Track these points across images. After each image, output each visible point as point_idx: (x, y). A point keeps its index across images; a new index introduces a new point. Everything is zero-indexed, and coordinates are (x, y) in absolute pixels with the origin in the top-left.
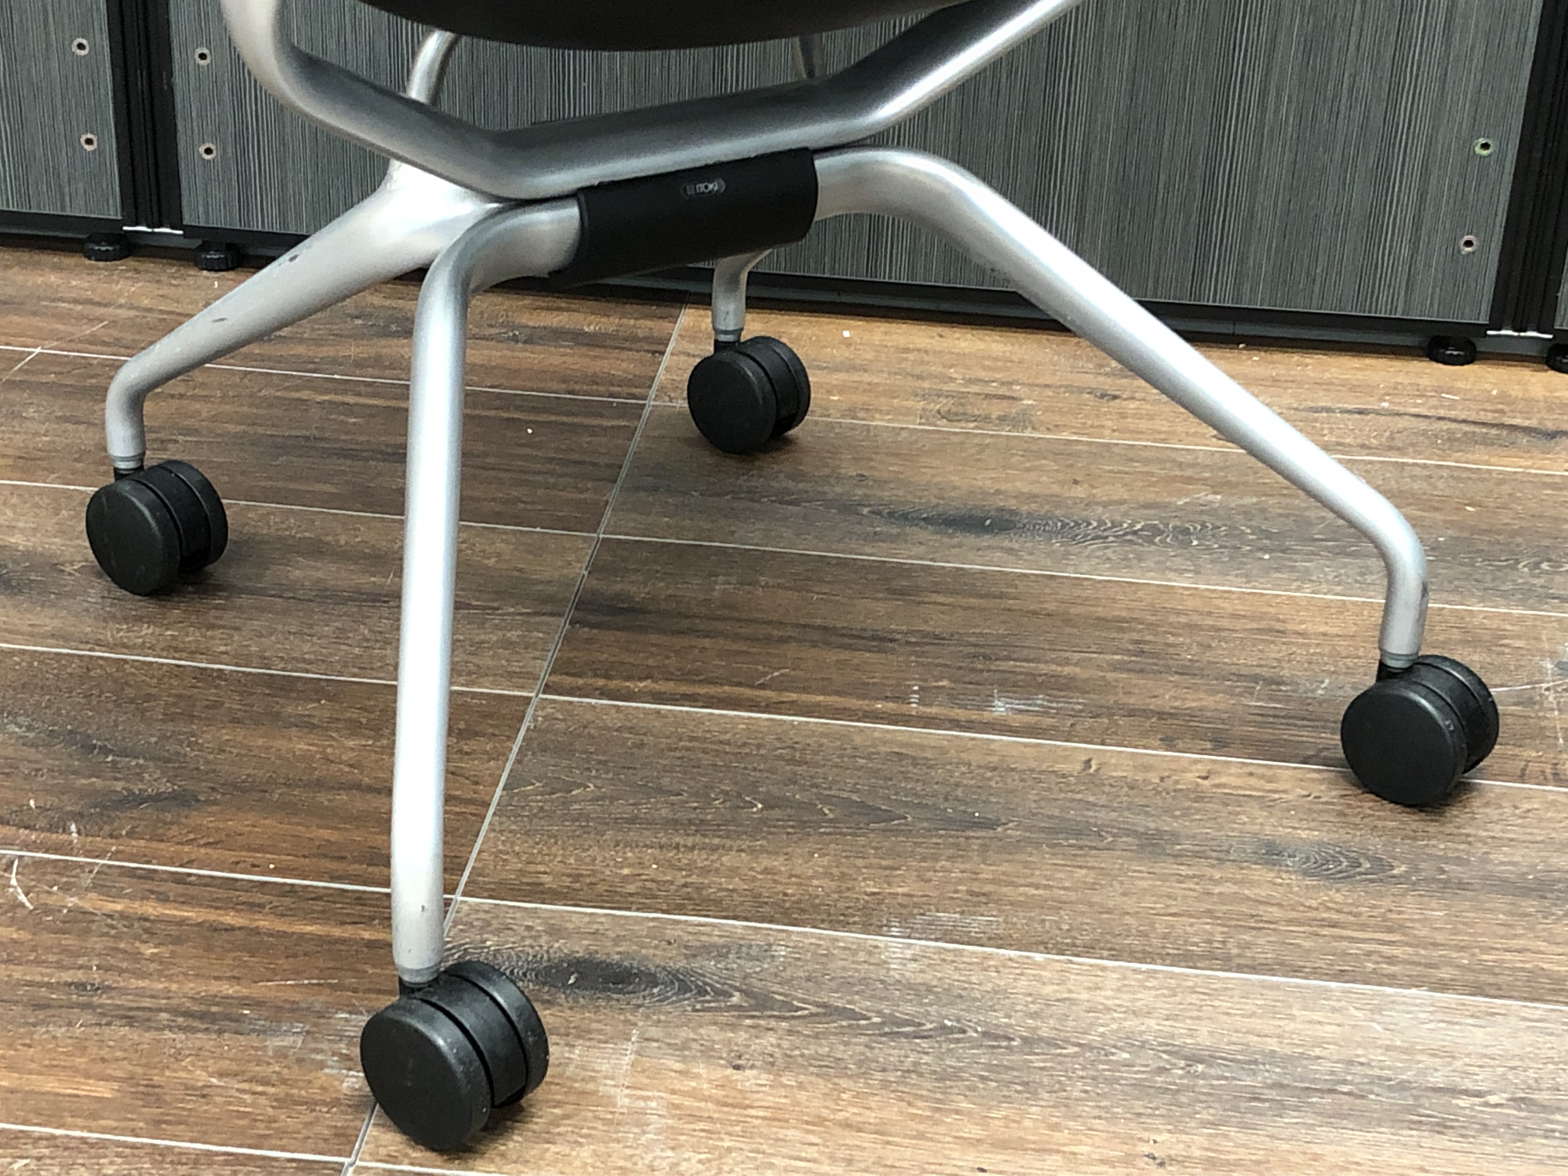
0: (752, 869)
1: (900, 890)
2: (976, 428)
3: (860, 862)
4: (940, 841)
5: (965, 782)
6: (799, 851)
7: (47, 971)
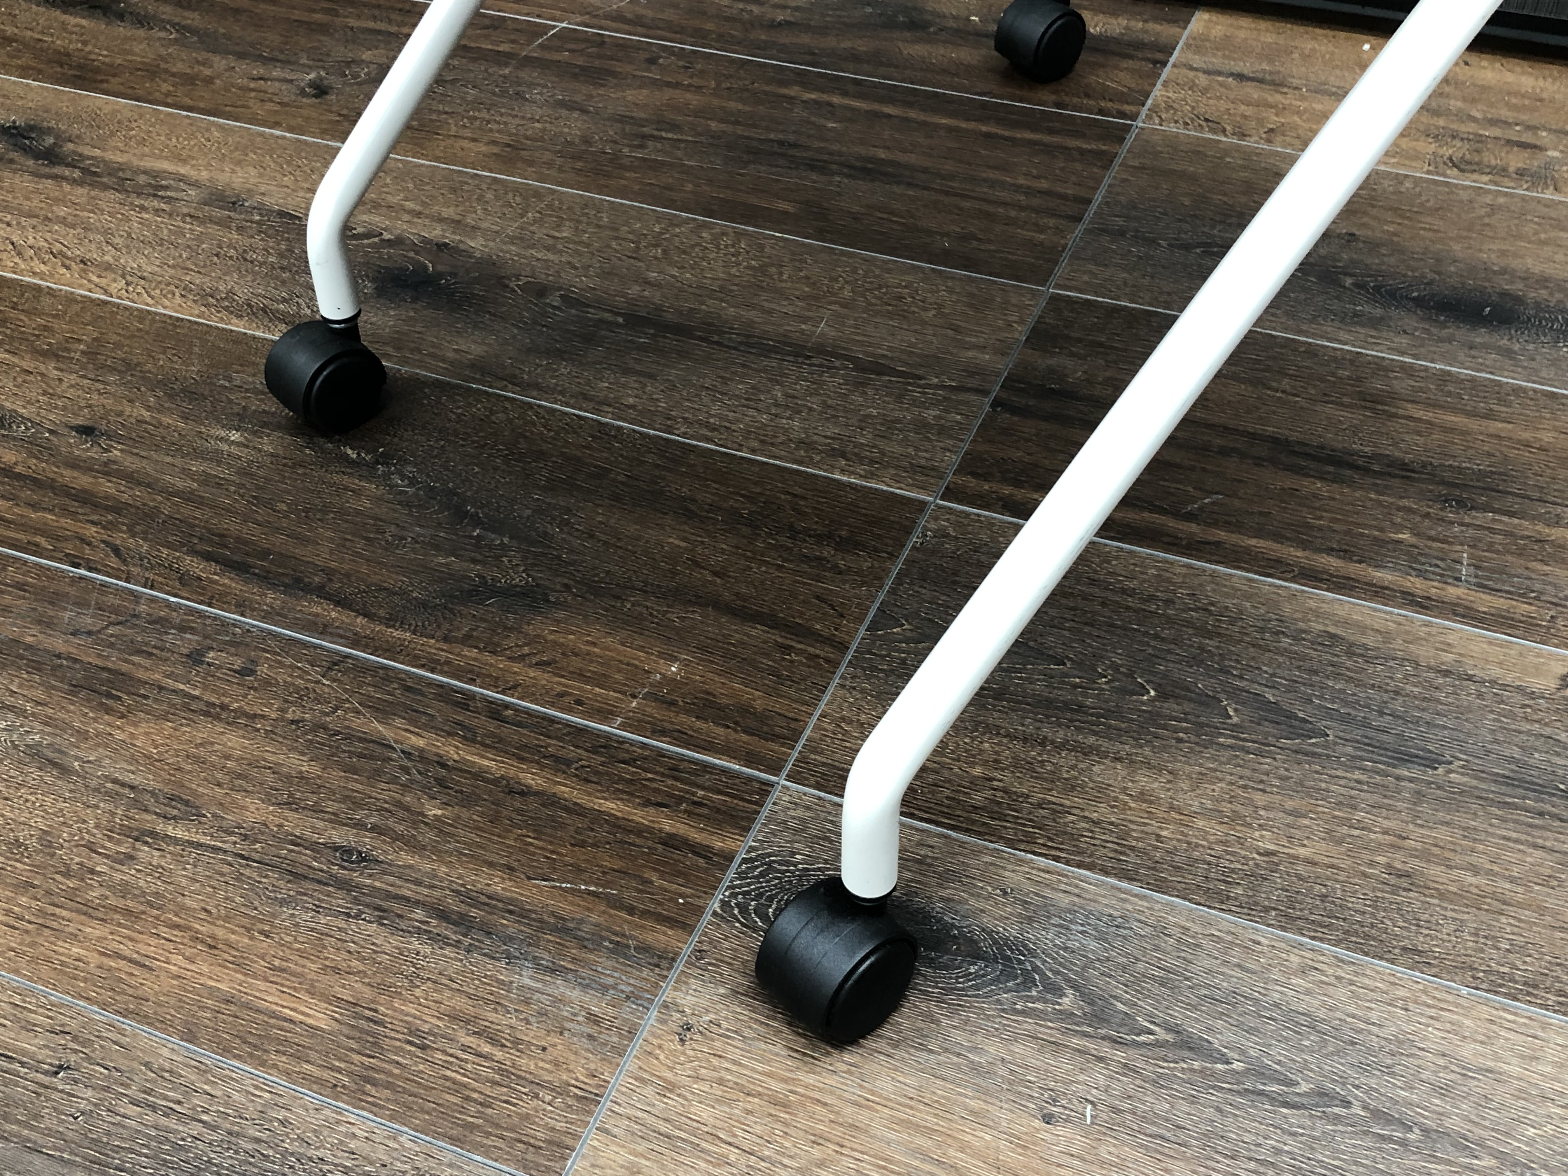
0: (1124, 790)
1: (1302, 852)
2: (1491, 182)
3: (1259, 798)
4: (1364, 778)
5: (1409, 688)
6: (1187, 769)
7: (320, 824)
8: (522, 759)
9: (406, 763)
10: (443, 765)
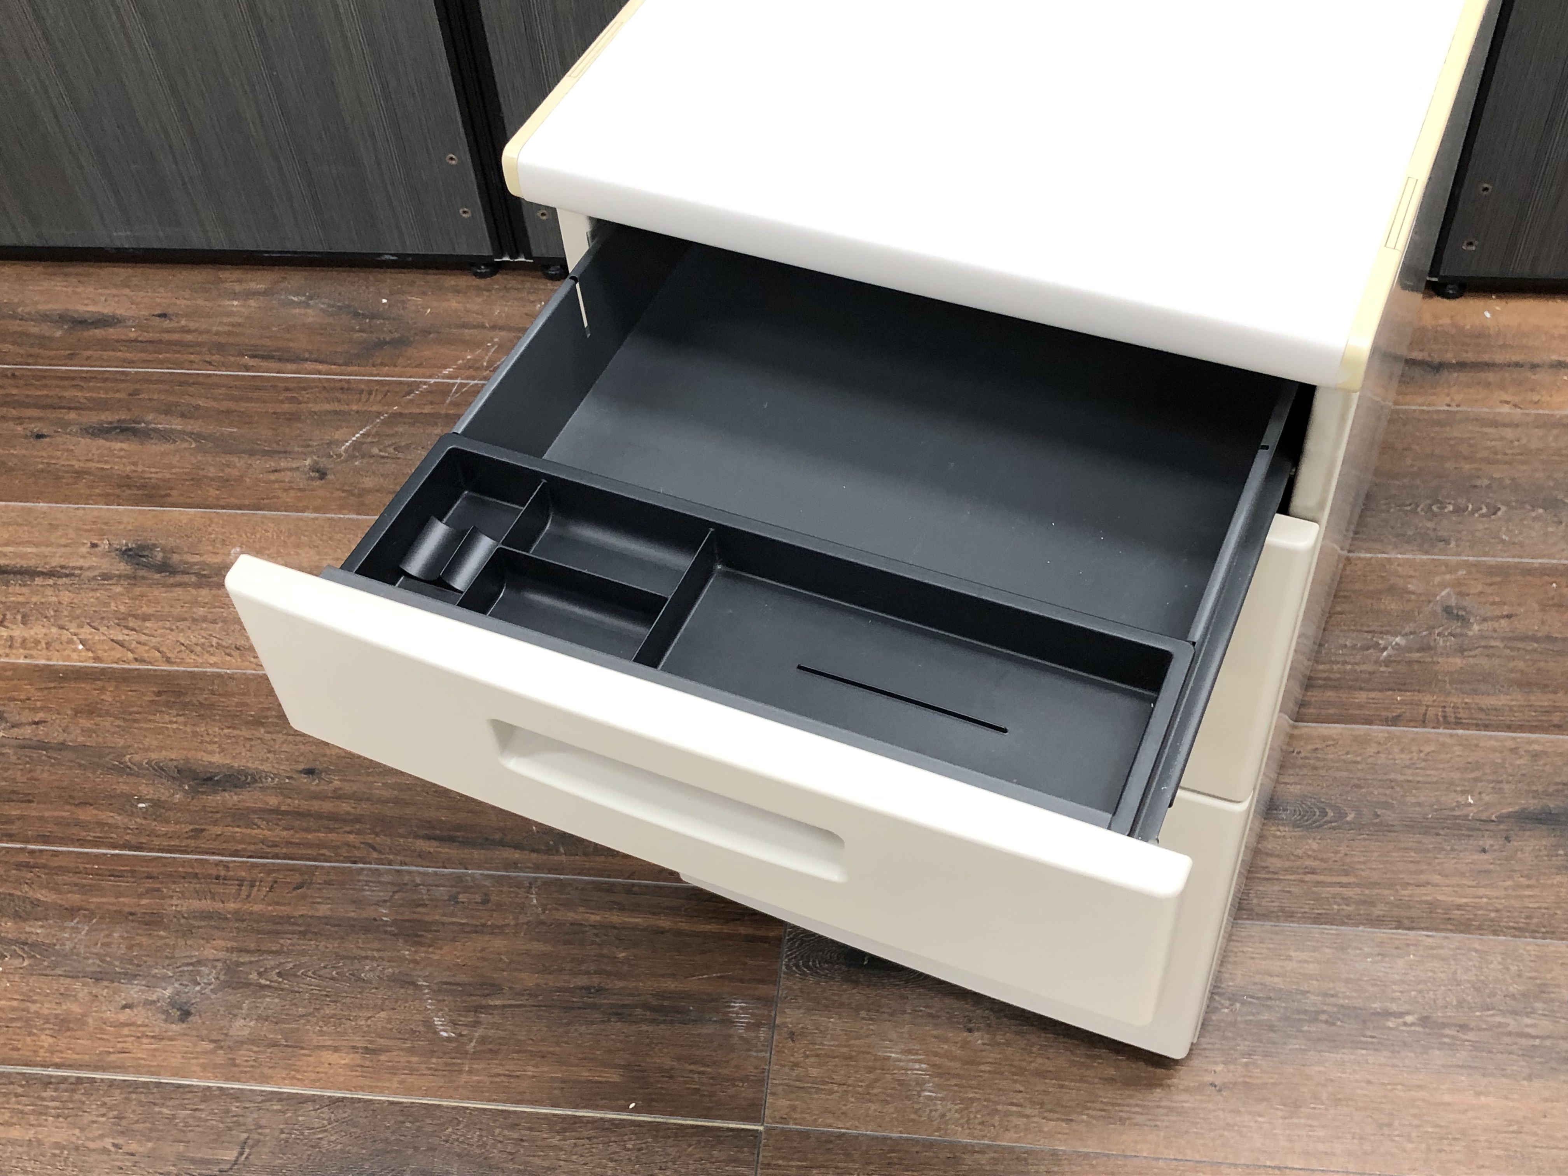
7: (566, 977)
8: (653, 914)
9: (596, 931)
10: (615, 928)
